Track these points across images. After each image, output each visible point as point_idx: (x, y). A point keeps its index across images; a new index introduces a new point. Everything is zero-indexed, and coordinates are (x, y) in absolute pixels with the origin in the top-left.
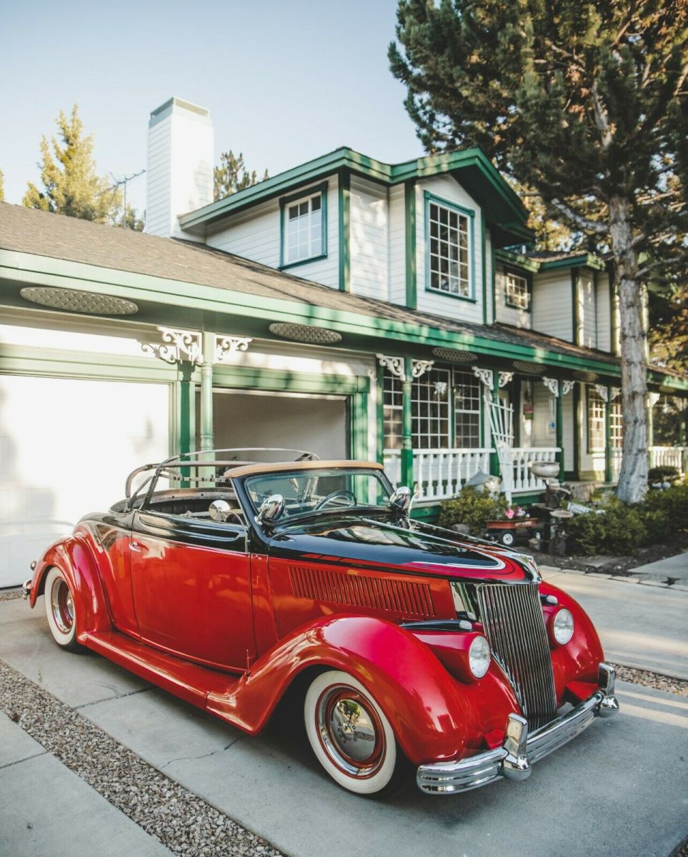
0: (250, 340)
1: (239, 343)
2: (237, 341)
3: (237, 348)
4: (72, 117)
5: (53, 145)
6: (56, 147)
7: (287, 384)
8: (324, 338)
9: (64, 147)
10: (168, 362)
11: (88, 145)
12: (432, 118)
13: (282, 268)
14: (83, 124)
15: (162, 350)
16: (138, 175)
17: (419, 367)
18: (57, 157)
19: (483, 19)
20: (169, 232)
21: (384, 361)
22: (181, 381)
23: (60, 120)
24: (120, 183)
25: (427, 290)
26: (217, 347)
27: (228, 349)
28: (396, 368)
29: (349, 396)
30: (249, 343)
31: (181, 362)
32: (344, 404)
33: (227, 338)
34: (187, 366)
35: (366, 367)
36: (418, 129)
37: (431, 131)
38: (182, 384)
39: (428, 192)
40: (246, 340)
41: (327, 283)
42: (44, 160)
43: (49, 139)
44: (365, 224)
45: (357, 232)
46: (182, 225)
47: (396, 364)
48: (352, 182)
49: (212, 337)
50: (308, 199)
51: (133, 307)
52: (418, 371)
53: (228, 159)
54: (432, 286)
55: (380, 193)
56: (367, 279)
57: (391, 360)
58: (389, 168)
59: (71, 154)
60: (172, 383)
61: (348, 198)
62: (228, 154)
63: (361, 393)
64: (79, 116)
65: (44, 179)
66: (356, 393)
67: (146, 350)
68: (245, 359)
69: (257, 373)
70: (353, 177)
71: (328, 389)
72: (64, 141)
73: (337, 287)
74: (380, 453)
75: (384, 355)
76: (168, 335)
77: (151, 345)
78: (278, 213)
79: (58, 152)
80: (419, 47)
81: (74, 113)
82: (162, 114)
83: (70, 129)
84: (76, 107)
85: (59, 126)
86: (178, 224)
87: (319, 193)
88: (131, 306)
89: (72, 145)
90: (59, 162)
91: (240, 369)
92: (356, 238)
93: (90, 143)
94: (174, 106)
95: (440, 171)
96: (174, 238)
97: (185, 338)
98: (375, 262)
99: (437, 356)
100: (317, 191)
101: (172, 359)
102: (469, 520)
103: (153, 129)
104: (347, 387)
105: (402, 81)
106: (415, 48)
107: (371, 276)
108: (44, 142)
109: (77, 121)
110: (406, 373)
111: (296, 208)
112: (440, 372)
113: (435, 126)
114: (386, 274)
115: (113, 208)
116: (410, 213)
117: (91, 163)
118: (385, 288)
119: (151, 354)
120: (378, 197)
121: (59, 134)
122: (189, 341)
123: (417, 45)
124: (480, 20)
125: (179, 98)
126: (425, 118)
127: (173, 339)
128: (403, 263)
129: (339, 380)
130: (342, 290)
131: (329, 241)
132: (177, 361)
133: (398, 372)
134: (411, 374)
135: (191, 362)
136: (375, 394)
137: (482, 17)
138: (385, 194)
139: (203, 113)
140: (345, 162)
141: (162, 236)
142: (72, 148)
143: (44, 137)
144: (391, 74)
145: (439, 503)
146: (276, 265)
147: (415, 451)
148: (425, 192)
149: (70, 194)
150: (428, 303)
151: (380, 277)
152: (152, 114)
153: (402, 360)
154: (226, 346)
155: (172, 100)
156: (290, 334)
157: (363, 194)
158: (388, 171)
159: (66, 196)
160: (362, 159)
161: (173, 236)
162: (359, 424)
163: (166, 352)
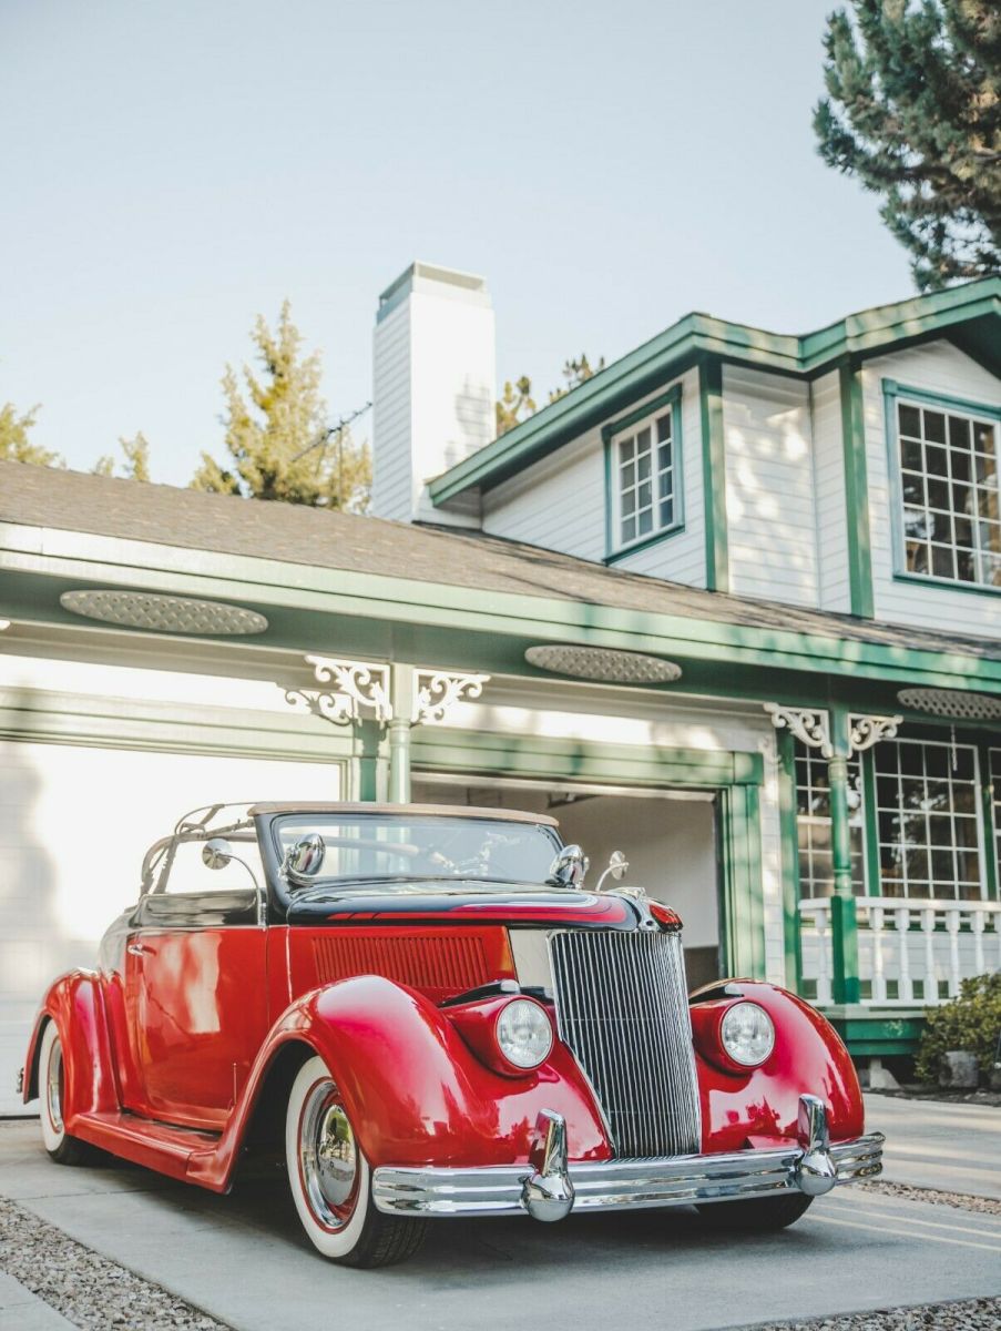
0: (486, 678)
1: (463, 684)
2: (459, 681)
3: (462, 693)
4: (280, 325)
5: (245, 380)
6: (251, 383)
7: (577, 765)
8: (643, 673)
9: (266, 381)
10: (334, 723)
11: (312, 372)
12: (940, 233)
13: (609, 561)
14: (301, 335)
15: (324, 701)
16: (361, 413)
17: (865, 730)
18: (255, 401)
19: (980, 19)
20: (408, 513)
21: (781, 717)
22: (361, 758)
23: (258, 332)
24: (332, 431)
25: (898, 578)
26: (420, 691)
27: (443, 693)
28: (810, 733)
29: (720, 791)
30: (483, 684)
31: (360, 723)
32: (712, 810)
33: (439, 675)
34: (371, 730)
35: (754, 734)
36: (914, 260)
37: (938, 258)
38: (361, 763)
39: (892, 382)
40: (479, 679)
41: (685, 579)
42: (231, 409)
43: (237, 369)
44: (757, 457)
45: (742, 476)
46: (433, 497)
47: (810, 724)
48: (726, 379)
49: (408, 673)
50: (650, 422)
51: (258, 622)
52: (864, 737)
53: (577, 371)
54: (909, 569)
55: (795, 395)
56: (766, 565)
57: (798, 714)
58: (795, 342)
59: (280, 391)
60: (343, 761)
61: (719, 411)
62: (579, 363)
63: (743, 784)
64: (293, 321)
65: (230, 444)
66: (731, 785)
67: (293, 702)
68: (488, 718)
69: (513, 745)
70: (726, 368)
71: (665, 776)
72: (268, 370)
73: (703, 584)
74: (792, 912)
75: (781, 705)
76: (325, 669)
77: (302, 691)
78: (601, 455)
79: (256, 392)
80: (860, 98)
81: (284, 317)
82: (396, 295)
83: (277, 347)
84: (287, 304)
85: (257, 343)
86: (427, 495)
87: (667, 409)
88: (256, 620)
89: (281, 375)
90: (258, 409)
91: (477, 737)
92: (738, 485)
93: (316, 368)
94: (417, 279)
95: (901, 336)
96: (418, 523)
97: (358, 675)
98: (783, 530)
99: (912, 707)
100: (662, 406)
101: (342, 718)
102: (972, 1040)
103: (386, 322)
104: (710, 774)
105: (844, 171)
106: (854, 102)
107: (774, 559)
108: (228, 376)
109: (290, 331)
110: (832, 741)
111: (631, 441)
112: (928, 747)
113: (946, 249)
114: (811, 552)
115: (363, 488)
116: (852, 427)
117: (318, 406)
118: (809, 581)
119: (302, 707)
120: (789, 403)
121: (260, 358)
122: (364, 681)
123: (855, 96)
124: (972, 23)
125: (424, 263)
126: (926, 236)
127: (334, 676)
128: (843, 528)
129: (689, 759)
130: (711, 590)
131: (686, 498)
132: (353, 722)
133: (817, 740)
134: (845, 745)
135: (379, 723)
136: (776, 790)
137: (976, 16)
138: (804, 397)
139: (474, 284)
140: (697, 342)
141: (387, 519)
142: (281, 381)
143: (228, 367)
144: (821, 161)
145: (921, 1014)
146: (599, 555)
147: (860, 901)
148: (884, 381)
149: (269, 467)
150: (896, 603)
151: (798, 561)
152: (381, 298)
153: (824, 714)
154: (438, 689)
155: (412, 268)
156: (571, 666)
157: (750, 400)
158: (792, 349)
159: (262, 471)
160: (727, 332)
161: (417, 519)
162: (740, 849)
163: (331, 706)
